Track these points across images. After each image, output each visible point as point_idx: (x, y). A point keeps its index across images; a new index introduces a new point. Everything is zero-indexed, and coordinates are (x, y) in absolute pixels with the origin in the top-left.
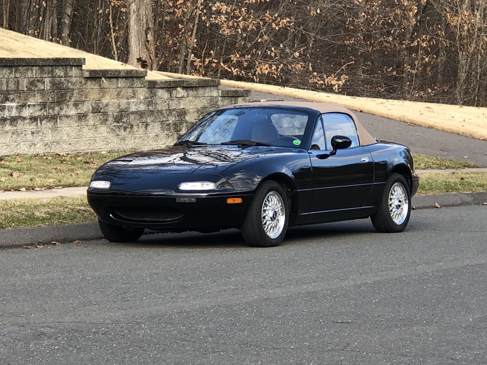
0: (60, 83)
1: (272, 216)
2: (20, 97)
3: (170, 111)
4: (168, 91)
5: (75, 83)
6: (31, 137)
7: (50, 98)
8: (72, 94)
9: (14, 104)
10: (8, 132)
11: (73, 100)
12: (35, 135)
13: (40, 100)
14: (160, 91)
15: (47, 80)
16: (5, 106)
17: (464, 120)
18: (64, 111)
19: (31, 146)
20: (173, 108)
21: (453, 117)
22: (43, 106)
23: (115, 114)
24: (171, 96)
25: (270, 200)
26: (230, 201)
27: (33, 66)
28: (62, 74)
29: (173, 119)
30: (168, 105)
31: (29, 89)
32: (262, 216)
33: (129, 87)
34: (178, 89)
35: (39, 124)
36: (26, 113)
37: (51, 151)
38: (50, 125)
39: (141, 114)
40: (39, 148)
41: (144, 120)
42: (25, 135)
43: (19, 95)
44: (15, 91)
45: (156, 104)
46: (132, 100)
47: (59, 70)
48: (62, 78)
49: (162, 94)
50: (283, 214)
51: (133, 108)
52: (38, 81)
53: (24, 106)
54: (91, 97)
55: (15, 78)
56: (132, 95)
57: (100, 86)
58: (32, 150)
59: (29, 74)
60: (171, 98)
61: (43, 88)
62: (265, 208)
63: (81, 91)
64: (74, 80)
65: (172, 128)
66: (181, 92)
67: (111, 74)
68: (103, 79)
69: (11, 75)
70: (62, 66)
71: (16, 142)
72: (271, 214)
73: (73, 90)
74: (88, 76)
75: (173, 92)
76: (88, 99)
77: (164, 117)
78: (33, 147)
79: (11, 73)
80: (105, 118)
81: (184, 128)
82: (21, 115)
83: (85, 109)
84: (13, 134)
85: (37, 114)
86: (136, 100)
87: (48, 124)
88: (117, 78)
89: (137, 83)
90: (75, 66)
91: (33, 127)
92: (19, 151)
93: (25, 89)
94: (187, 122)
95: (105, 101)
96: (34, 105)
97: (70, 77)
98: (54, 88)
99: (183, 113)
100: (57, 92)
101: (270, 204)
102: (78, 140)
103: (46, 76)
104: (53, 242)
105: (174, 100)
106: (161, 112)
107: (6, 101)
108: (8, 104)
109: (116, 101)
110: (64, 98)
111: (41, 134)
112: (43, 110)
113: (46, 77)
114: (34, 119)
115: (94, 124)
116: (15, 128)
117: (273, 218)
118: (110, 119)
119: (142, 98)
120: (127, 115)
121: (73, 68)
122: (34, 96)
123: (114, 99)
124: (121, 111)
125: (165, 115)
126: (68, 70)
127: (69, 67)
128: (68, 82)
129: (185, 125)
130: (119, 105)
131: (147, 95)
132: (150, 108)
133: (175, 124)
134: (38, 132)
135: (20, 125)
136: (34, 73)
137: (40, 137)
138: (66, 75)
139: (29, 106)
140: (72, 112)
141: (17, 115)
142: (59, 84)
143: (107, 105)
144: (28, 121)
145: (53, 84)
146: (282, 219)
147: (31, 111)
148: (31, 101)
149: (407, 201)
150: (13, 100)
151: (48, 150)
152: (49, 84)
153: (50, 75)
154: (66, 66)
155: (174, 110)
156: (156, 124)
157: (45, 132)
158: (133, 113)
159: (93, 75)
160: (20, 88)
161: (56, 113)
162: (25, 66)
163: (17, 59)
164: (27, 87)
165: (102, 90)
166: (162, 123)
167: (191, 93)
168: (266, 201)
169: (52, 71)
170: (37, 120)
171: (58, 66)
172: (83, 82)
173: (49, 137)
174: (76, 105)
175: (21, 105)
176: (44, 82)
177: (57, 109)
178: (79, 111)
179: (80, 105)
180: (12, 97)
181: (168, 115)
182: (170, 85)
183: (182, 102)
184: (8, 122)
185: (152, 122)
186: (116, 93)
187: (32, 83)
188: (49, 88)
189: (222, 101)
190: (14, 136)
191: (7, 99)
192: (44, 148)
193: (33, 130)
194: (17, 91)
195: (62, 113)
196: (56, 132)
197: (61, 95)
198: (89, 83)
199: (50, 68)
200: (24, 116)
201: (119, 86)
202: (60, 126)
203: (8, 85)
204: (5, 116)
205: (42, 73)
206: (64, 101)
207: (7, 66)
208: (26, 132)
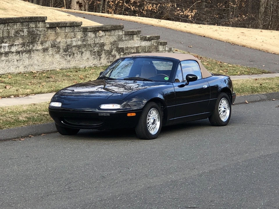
0: (33, 31)
1: (152, 122)
2: (10, 40)
3: (95, 44)
4: (94, 33)
5: (41, 31)
6: (17, 63)
7: (27, 41)
8: (40, 37)
9: (7, 45)
10: (3, 61)
11: (40, 40)
12: (19, 61)
13: (21, 42)
14: (90, 33)
15: (25, 30)
16: (2, 46)
17: (263, 41)
18: (35, 47)
19: (16, 68)
20: (97, 42)
21: (256, 39)
22: (23, 45)
23: (64, 47)
24: (96, 36)
25: (152, 113)
26: (129, 115)
27: (18, 22)
28: (34, 26)
29: (97, 49)
30: (94, 41)
31: (15, 36)
32: (147, 122)
33: (72, 32)
34: (100, 31)
35: (21, 55)
36: (14, 49)
37: (28, 70)
38: (27, 55)
39: (79, 47)
40: (21, 69)
41: (80, 50)
42: (13, 62)
43: (9, 39)
44: (7, 37)
45: (87, 41)
46: (74, 39)
47: (32, 24)
48: (34, 29)
49: (91, 35)
50: (159, 120)
51: (74, 44)
52: (20, 31)
53: (12, 45)
54: (51, 39)
55: (7, 29)
56: (74, 36)
57: (55, 32)
58: (17, 70)
59: (15, 27)
60: (96, 37)
61: (23, 34)
62: (149, 118)
63: (45, 35)
64: (41, 29)
65: (96, 54)
66: (101, 33)
67: (62, 25)
68: (57, 28)
69: (5, 28)
70: (34, 21)
71: (8, 66)
72: (152, 121)
73: (40, 35)
74: (49, 27)
75: (97, 33)
76: (49, 40)
77: (92, 48)
78: (17, 68)
79: (5, 27)
80: (58, 50)
81: (103, 54)
82: (11, 50)
83: (47, 45)
84: (6, 61)
85: (20, 49)
86: (76, 39)
87: (26, 55)
88: (65, 27)
89: (77, 29)
90: (41, 21)
91: (17, 57)
92: (10, 71)
93: (13, 36)
94: (105, 50)
95: (58, 40)
96: (18, 45)
97: (38, 27)
98: (30, 34)
99: (102, 45)
100: (31, 37)
101: (152, 116)
102: (43, 63)
103: (25, 27)
104: (30, 136)
105: (97, 38)
106: (90, 45)
107: (2, 43)
108: (3, 45)
109: (64, 40)
110: (35, 40)
111: (22, 61)
112: (23, 47)
114: (18, 52)
115: (52, 54)
116: (8, 58)
117: (153, 123)
118: (61, 50)
119: (79, 37)
120: (71, 48)
121: (40, 22)
122: (18, 39)
123: (64, 39)
124: (68, 46)
125: (93, 46)
126: (37, 24)
127: (38, 22)
128: (37, 30)
129: (104, 51)
130: (66, 42)
131: (82, 36)
132: (84, 43)
133: (98, 52)
134: (20, 60)
135: (10, 57)
136: (18, 26)
137: (22, 63)
138: (36, 27)
139: (15, 45)
140: (40, 47)
141: (9, 50)
142: (32, 32)
143: (59, 43)
144: (15, 54)
145: (29, 32)
146: (158, 124)
147: (17, 48)
148: (17, 43)
149: (229, 108)
150: (6, 43)
151: (26, 70)
152: (26, 32)
153: (27, 27)
154: (36, 21)
155: (97, 44)
156: (87, 52)
157: (24, 60)
158: (74, 46)
159: (52, 26)
160: (10, 35)
161: (31, 48)
162: (13, 22)
163: (8, 19)
164: (14, 34)
165: (57, 34)
166: (91, 51)
167: (107, 33)
168: (149, 114)
169: (28, 25)
170: (20, 53)
171: (31, 22)
172: (46, 30)
173: (27, 62)
174: (42, 43)
175: (11, 45)
176: (24, 31)
177: (31, 46)
178: (44, 47)
179: (44, 43)
180: (5, 40)
181: (94, 47)
182: (95, 29)
183: (102, 39)
184: (4, 55)
185: (85, 51)
186: (64, 36)
187: (17, 32)
188: (26, 34)
189: (125, 37)
190: (7, 63)
191: (3, 42)
192: (24, 68)
193: (17, 59)
194: (9, 37)
195: (34, 48)
196: (31, 59)
197: (33, 38)
198: (49, 30)
199: (27, 23)
200: (13, 51)
201: (66, 31)
202: (33, 56)
203: (3, 34)
204: (2, 52)
205: (22, 26)
206: (35, 41)
207: (2, 23)
208: (13, 60)
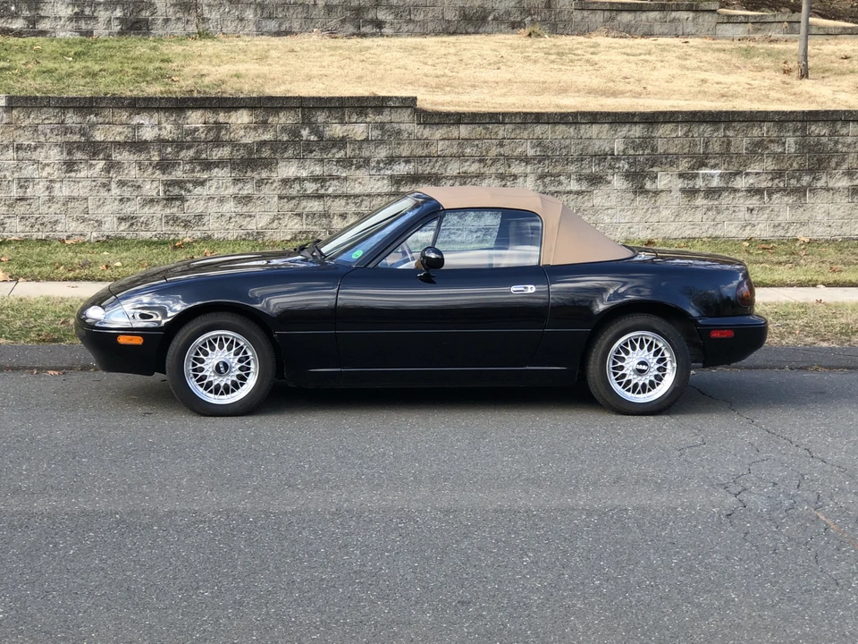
0: (818, 144)
2: (730, 162)
5: (850, 144)
6: (747, 216)
7: (794, 165)
8: (844, 159)
9: (717, 172)
10: (699, 207)
11: (845, 166)
12: (755, 212)
13: (772, 167)
15: (791, 141)
16: (698, 174)
18: (822, 181)
19: (745, 226)
22: (778, 174)
26: (122, 340)
27: (764, 121)
28: (825, 132)
31: (752, 152)
35: (766, 198)
36: (741, 183)
37: (788, 235)
38: (790, 200)
40: (761, 230)
42: (734, 211)
43: (729, 159)
44: (722, 154)
47: (818, 126)
48: (823, 138)
52: (772, 141)
53: (737, 173)
55: (724, 136)
58: (747, 231)
59: (756, 132)
61: (780, 150)
64: (849, 140)
69: (716, 134)
70: (823, 121)
71: (714, 220)
73: (847, 153)
78: (749, 227)
79: (717, 130)
82: (730, 185)
84: (708, 210)
85: (764, 185)
87: (786, 199)
90: (853, 121)
91: (754, 201)
92: (718, 233)
93: (743, 151)
96: (757, 174)
97: (842, 135)
98: (805, 151)
100: (810, 157)
102: (847, 220)
103: (791, 134)
107: (700, 167)
108: (704, 171)
110: (824, 165)
111: (768, 211)
112: (776, 181)
113: (789, 136)
114: (754, 191)
116: (716, 203)
121: (851, 123)
122: (761, 161)
126: (838, 127)
127: (839, 123)
128: (836, 143)
134: (761, 209)
135: (726, 199)
136: (765, 130)
138: (833, 134)
139: (747, 174)
140: (844, 183)
141: (722, 185)
142: (816, 145)
144: (740, 194)
145: (803, 146)
147: (751, 181)
148: (754, 168)
149: (675, 365)
150: (714, 167)
151: (781, 233)
152: (793, 146)
153: (797, 134)
154: (834, 121)
157: (776, 209)
160: (733, 150)
161: (804, 184)
162: (745, 121)
163: (727, 112)
164: (747, 149)
169: (804, 128)
170: (763, 193)
171: (815, 121)
173: (786, 215)
174: (850, 174)
175: (731, 173)
176: (784, 143)
177: (806, 179)
180: (713, 162)
184: (702, 194)
187: (758, 144)
188: (793, 150)
190: (710, 213)
191: (704, 165)
192: (772, 230)
193: (751, 207)
194: (726, 154)
195: (820, 184)
196: (802, 209)
197: (818, 161)
199: (799, 125)
200: (739, 186)
202: (812, 201)
203: (707, 147)
204: (697, 187)
205: (780, 131)
206: (825, 168)
207: (707, 122)
208: (737, 210)
